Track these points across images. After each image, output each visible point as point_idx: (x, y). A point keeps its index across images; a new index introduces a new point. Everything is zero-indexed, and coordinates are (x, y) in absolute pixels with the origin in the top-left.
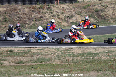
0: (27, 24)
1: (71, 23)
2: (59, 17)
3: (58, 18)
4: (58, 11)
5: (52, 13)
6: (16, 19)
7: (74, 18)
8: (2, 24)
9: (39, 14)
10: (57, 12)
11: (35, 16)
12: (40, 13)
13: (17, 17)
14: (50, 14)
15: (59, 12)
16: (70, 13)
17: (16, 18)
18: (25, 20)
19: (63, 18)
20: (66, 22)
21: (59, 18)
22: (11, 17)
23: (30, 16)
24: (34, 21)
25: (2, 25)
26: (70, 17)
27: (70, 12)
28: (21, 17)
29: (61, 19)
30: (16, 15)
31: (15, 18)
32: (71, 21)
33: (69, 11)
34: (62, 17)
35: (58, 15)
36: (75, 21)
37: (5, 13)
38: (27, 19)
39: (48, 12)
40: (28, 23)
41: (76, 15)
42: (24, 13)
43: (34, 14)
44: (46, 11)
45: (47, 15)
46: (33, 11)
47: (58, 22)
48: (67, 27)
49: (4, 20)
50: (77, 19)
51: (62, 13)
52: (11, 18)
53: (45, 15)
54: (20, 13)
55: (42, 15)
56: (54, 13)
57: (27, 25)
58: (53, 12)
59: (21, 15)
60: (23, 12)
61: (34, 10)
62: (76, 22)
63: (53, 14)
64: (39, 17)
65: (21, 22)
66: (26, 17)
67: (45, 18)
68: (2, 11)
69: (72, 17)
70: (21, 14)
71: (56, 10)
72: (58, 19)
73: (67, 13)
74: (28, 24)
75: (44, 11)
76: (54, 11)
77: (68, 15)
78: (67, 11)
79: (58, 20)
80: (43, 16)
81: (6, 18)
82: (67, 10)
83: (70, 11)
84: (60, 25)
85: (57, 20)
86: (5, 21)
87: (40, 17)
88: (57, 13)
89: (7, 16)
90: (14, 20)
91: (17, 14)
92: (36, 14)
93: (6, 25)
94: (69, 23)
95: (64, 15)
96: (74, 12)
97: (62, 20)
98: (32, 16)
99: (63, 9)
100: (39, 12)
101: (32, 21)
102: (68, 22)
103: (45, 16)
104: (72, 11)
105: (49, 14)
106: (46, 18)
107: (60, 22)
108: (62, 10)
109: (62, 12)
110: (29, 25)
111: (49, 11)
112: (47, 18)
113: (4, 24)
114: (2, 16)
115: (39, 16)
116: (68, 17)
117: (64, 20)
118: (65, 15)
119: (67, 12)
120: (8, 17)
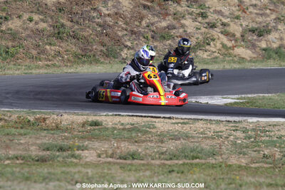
0: (126, 46)
1: (265, 50)
2: (227, 29)
3: (222, 33)
4: (226, 10)
5: (203, 15)
6: (93, 29)
7: (273, 36)
8: (50, 44)
9: (164, 19)
10: (220, 13)
11: (152, 24)
12: (167, 14)
13: (95, 24)
14: (200, 19)
15: (227, 13)
16: (260, 19)
17: (93, 27)
18: (120, 34)
19: (238, 35)
20: (247, 47)
21: (226, 34)
22: (77, 23)
23: (137, 23)
24: (147, 39)
25: (48, 47)
26: (261, 32)
27: (262, 15)
28: (109, 25)
29: (234, 35)
30: (93, 17)
31: (89, 27)
32: (264, 45)
33: (258, 12)
34: (236, 29)
35: (224, 25)
36: (275, 46)
37: (60, 10)
38: (125, 32)
39: (191, 14)
40: (129, 44)
41: (279, 27)
42: (116, 14)
43: (150, 18)
44: (187, 10)
45: (188, 22)
46: (145, 7)
47: (224, 46)
48: (250, 61)
49: (56, 32)
50: (281, 39)
51: (238, 18)
52: (76, 27)
53: (183, 21)
54: (105, 11)
55: (175, 22)
56: (212, 17)
57: (126, 51)
58: (209, 14)
59: (108, 19)
60: (115, 10)
61: (149, 4)
62: (280, 47)
63: (207, 20)
64: (165, 28)
65: (106, 39)
66: (123, 26)
67: (181, 30)
68: (49, 4)
69: (269, 32)
70: (109, 15)
71: (218, 9)
72: (222, 36)
73: (252, 18)
74: (129, 48)
75: (179, 9)
76: (211, 10)
77: (255, 25)
78: (251, 12)
79: (224, 39)
80: (177, 25)
81: (63, 25)
82: (251, 9)
83: (261, 12)
84: (230, 55)
85: (218, 39)
86: (59, 33)
87: (168, 27)
88: (221, 17)
89: (64, 21)
90: (85, 34)
91: (95, 15)
92: (156, 19)
93: (59, 46)
94: (258, 49)
95: (241, 25)
96: (273, 16)
97: (236, 41)
98: (144, 23)
99: (239, 6)
100: (163, 12)
101: (141, 38)
102: (253, 46)
103: (183, 26)
104: (268, 11)
105: (195, 20)
106: (185, 31)
107: (229, 44)
108: (237, 8)
109: (237, 13)
110: (132, 52)
111: (195, 10)
112: (189, 31)
113: (55, 45)
114: (50, 20)
115: (164, 24)
116: (253, 31)
117: (243, 41)
118: (244, 24)
119: (253, 16)
120: (68, 24)
